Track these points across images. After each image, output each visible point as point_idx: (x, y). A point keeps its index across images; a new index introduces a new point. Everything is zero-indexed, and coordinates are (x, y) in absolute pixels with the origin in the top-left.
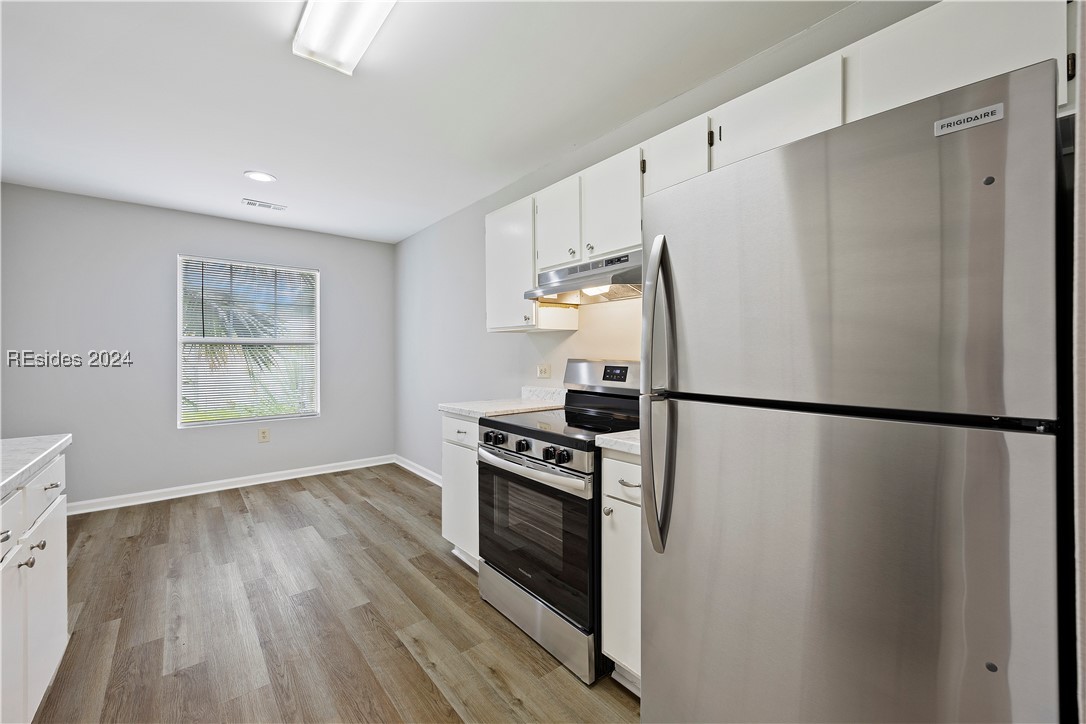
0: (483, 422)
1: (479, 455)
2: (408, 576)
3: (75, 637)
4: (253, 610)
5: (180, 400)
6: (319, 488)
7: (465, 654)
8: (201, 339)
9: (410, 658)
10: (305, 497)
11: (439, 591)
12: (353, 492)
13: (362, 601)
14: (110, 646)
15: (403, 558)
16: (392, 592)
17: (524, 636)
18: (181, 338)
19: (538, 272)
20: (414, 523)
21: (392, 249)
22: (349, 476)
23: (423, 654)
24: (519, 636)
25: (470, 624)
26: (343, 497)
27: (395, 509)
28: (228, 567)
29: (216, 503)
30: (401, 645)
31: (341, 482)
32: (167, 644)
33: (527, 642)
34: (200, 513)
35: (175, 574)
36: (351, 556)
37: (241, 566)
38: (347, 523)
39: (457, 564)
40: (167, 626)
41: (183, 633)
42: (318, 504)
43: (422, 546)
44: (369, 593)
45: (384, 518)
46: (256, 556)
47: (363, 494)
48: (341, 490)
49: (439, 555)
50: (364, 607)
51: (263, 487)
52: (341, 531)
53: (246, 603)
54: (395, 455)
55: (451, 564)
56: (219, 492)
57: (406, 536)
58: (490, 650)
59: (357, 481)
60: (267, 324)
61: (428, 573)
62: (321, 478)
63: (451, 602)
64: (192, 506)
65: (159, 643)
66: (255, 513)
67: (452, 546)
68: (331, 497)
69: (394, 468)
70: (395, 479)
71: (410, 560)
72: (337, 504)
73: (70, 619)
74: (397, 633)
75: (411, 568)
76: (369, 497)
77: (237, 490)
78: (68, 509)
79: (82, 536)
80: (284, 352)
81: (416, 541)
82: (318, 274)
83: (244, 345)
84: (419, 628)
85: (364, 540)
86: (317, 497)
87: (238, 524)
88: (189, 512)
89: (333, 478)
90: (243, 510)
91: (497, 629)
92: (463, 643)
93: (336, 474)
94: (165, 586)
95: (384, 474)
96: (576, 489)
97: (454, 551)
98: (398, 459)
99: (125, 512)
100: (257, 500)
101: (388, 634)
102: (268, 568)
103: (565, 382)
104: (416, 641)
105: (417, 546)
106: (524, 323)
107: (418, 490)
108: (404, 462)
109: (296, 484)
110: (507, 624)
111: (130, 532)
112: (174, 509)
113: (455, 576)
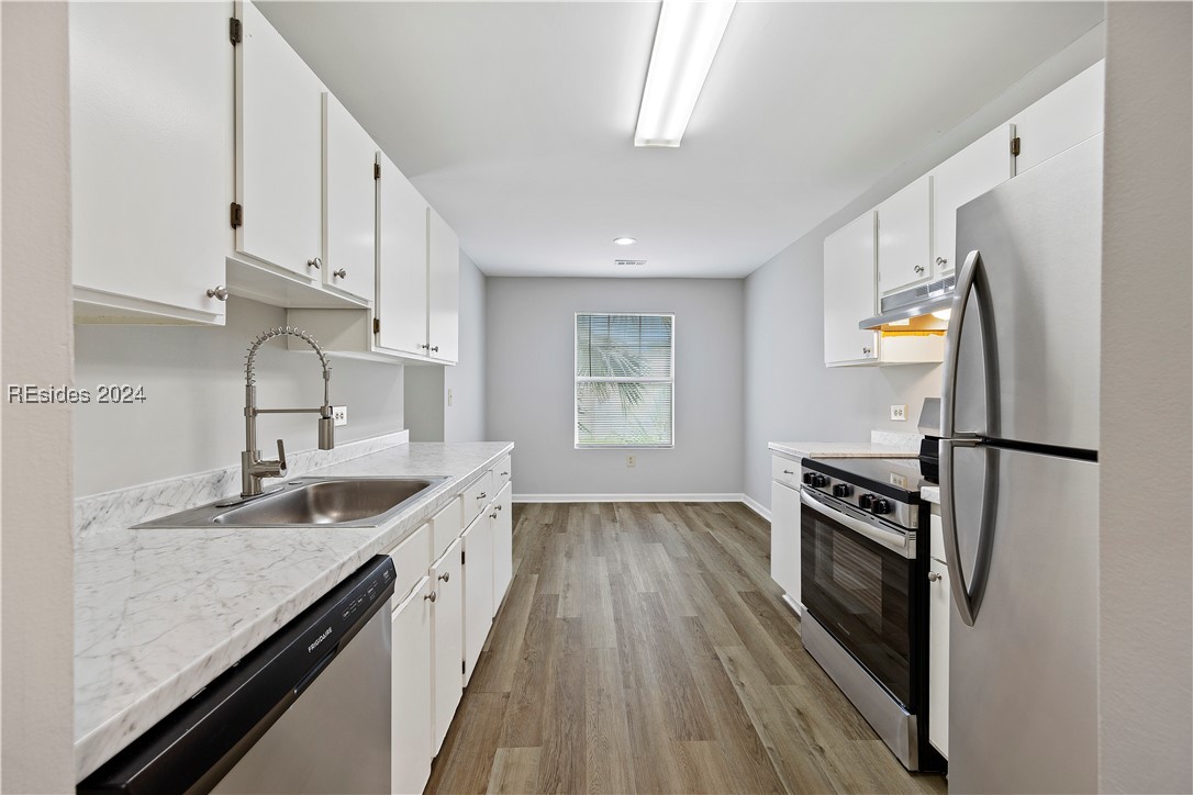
0: (805, 462)
1: (801, 497)
2: (734, 605)
3: (516, 579)
4: (612, 594)
5: (576, 425)
6: (671, 513)
7: (774, 687)
8: (588, 378)
9: (723, 671)
10: (660, 518)
11: (761, 627)
12: (699, 523)
13: (691, 613)
14: (533, 589)
15: (733, 590)
16: (718, 613)
17: (842, 697)
18: (578, 379)
19: (881, 297)
20: (749, 561)
21: (740, 284)
22: (698, 507)
23: (735, 672)
24: (836, 695)
25: (785, 664)
26: (690, 525)
27: (734, 544)
28: (600, 559)
29: (597, 511)
30: (717, 658)
31: (690, 512)
32: (561, 599)
33: (845, 703)
34: (587, 516)
35: (569, 555)
36: (688, 575)
37: (608, 561)
38: (689, 547)
39: (785, 608)
40: (561, 588)
41: (570, 595)
42: (668, 526)
43: (753, 583)
44: (698, 609)
45: (722, 550)
46: (618, 556)
47: (708, 525)
48: (690, 518)
49: (767, 594)
50: (692, 618)
51: (630, 505)
52: (684, 553)
53: (609, 588)
54: (743, 495)
55: (778, 606)
56: (600, 503)
57: (740, 570)
58: (800, 693)
59: (705, 513)
60: (637, 365)
61: (754, 609)
62: (674, 505)
63: (771, 641)
64: (582, 510)
65: (557, 596)
66: (622, 524)
67: (784, 593)
68: (680, 522)
69: (741, 507)
70: (740, 518)
71: (739, 593)
72: (684, 529)
73: (514, 568)
74: (716, 648)
75: (739, 599)
76: (712, 528)
77: (611, 503)
78: (513, 498)
79: (523, 517)
80: (649, 389)
81: (748, 577)
82: (673, 317)
83: (620, 384)
84: (736, 650)
85: (701, 565)
86: (668, 520)
87: (610, 530)
88: (580, 514)
89: (684, 507)
90: (614, 520)
91: (813, 680)
92: (775, 678)
93: (687, 504)
94: (562, 561)
95: (730, 511)
96: (896, 545)
97: (784, 596)
98: (745, 499)
99: (545, 506)
100: (624, 514)
101: (708, 646)
102: (626, 567)
103: (919, 426)
104: (731, 660)
105: (748, 582)
106: (864, 356)
107: (760, 531)
108: (752, 504)
109: (654, 506)
110: (826, 679)
111: (546, 522)
112: (573, 510)
113: (781, 619)
